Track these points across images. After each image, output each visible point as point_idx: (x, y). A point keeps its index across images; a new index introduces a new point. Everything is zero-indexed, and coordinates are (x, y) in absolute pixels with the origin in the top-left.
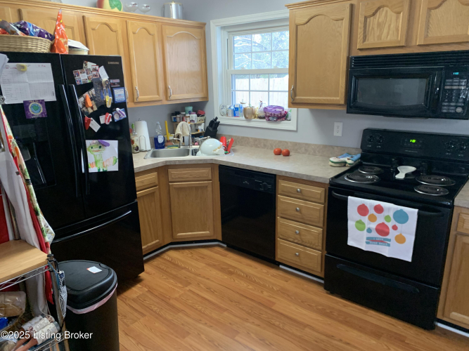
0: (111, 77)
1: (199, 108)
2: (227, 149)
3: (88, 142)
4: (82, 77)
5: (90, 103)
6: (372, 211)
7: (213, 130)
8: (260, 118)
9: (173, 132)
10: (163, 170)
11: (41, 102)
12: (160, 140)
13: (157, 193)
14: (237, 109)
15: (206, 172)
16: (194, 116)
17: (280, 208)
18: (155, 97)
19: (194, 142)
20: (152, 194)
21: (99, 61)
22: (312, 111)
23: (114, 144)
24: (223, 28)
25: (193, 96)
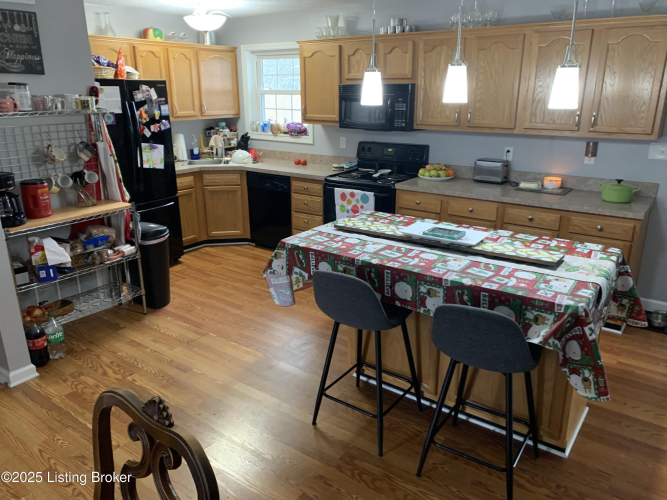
0: (159, 96)
1: (231, 123)
2: (256, 160)
3: (143, 145)
4: (139, 96)
5: (145, 116)
6: (349, 197)
7: (244, 143)
8: (285, 133)
9: (207, 145)
10: (199, 174)
11: (112, 113)
12: (196, 152)
13: (194, 195)
14: (265, 125)
15: (236, 178)
16: (227, 131)
17: (294, 203)
18: (191, 113)
19: (226, 155)
20: (190, 194)
21: (151, 84)
22: (324, 126)
23: (161, 147)
24: (253, 52)
25: (226, 112)
